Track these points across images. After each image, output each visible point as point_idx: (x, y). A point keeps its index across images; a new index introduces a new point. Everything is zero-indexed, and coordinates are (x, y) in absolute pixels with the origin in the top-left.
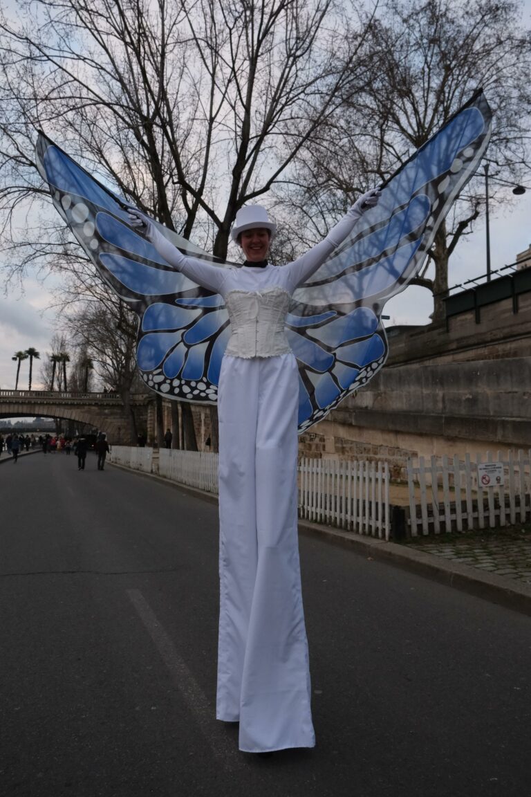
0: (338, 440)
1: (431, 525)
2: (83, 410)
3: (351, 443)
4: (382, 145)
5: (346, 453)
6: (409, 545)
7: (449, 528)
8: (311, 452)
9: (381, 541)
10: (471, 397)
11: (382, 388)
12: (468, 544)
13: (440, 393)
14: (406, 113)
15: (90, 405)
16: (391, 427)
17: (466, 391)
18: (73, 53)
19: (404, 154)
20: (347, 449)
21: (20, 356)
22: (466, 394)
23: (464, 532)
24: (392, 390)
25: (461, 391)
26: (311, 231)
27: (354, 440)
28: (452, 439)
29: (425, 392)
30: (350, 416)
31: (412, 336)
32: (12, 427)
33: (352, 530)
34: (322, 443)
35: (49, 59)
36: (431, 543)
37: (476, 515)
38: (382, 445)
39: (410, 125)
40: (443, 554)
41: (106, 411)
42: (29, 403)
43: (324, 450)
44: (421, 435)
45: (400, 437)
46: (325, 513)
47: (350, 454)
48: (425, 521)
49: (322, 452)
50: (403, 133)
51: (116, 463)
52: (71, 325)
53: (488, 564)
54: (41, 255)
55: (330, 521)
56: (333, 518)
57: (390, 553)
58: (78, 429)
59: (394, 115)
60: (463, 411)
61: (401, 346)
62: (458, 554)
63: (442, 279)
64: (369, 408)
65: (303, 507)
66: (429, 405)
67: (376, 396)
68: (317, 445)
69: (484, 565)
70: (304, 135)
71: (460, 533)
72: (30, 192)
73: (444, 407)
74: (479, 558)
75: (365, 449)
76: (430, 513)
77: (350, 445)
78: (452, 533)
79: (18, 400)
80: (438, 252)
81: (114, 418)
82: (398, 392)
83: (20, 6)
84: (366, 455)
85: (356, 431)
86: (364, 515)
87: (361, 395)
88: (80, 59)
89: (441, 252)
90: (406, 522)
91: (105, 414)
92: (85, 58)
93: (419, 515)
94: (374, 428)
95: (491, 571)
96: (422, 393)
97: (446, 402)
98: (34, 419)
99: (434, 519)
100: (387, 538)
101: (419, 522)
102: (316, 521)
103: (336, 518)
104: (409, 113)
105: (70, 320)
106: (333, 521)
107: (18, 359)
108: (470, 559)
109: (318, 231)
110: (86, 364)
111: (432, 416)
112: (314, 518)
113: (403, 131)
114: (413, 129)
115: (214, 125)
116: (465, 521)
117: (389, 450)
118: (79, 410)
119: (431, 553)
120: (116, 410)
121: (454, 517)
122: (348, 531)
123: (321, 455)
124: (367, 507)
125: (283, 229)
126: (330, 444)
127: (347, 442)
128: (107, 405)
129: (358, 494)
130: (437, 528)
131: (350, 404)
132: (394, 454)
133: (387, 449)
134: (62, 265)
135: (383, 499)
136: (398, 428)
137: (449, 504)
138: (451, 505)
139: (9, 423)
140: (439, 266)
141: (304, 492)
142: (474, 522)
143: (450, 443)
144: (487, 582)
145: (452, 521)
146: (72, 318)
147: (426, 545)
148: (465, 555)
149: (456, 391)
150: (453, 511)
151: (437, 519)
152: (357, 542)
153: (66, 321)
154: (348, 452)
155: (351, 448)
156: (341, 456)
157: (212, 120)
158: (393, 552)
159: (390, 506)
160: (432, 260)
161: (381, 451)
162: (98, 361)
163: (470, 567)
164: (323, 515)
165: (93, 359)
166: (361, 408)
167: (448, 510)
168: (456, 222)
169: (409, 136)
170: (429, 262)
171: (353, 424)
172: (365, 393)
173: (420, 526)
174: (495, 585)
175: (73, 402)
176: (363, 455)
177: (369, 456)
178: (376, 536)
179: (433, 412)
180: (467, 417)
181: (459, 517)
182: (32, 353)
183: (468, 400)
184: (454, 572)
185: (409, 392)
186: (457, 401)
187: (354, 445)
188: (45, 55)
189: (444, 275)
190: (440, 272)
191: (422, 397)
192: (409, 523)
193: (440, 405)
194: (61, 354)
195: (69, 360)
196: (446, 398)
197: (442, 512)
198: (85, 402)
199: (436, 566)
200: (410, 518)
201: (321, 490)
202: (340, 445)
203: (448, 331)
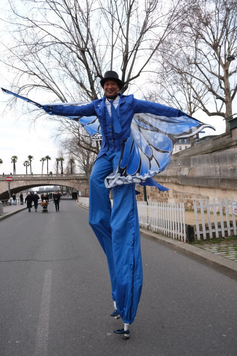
0: (174, 191)
1: (208, 235)
2: (70, 182)
3: (180, 193)
4: (196, 50)
5: (178, 198)
6: (195, 245)
7: (217, 235)
8: (163, 198)
9: (182, 243)
10: (232, 168)
11: (192, 166)
12: (227, 244)
13: (218, 167)
14: (208, 34)
15: (73, 179)
16: (196, 184)
17: (230, 165)
18: (49, 23)
19: (209, 53)
20: (178, 196)
21: (43, 160)
22: (230, 167)
23: (226, 237)
24: (196, 167)
25: (227, 166)
26: (167, 94)
27: (181, 191)
28: (225, 190)
29: (211, 167)
30: (178, 180)
31: (214, 140)
32: (45, 190)
33: (170, 237)
34: (168, 193)
35: (37, 26)
36: (207, 244)
37: (232, 228)
38: (193, 194)
39: (210, 39)
40: (211, 250)
41: (80, 182)
42: (47, 180)
43: (168, 196)
44: (210, 188)
45: (201, 189)
46: (159, 228)
47: (179, 198)
48: (204, 232)
49: (168, 197)
50: (207, 43)
51: (81, 205)
52: (63, 144)
53: (233, 256)
54: (43, 114)
55: (161, 232)
56: (162, 231)
57: (184, 249)
58: (70, 190)
59: (202, 35)
60: (229, 176)
61: (209, 145)
62: (219, 250)
63: (229, 112)
64: (187, 176)
65: (150, 225)
66: (213, 173)
67: (190, 170)
68: (165, 194)
69: (230, 256)
70: (154, 48)
71: (224, 238)
72: (35, 86)
73: (220, 174)
74: (229, 252)
75: (186, 196)
76: (207, 228)
77: (179, 194)
78: (219, 238)
79: (42, 178)
80: (226, 99)
81: (84, 185)
82: (199, 167)
83: (24, 4)
84: (186, 199)
85: (181, 187)
86: (175, 229)
87: (183, 169)
88: (52, 25)
89: (228, 99)
90: (194, 233)
91: (80, 183)
92: (54, 24)
93: (201, 229)
94: (189, 186)
95: (233, 260)
96: (210, 167)
97: (221, 171)
98: (53, 186)
99: (209, 231)
100: (185, 241)
101: (201, 233)
102: (155, 232)
103: (163, 231)
104: (209, 34)
105: (62, 142)
106: (162, 232)
107: (42, 161)
108: (225, 252)
109: (170, 94)
110: (72, 161)
111: (215, 179)
112: (155, 231)
113: (207, 42)
114: (211, 40)
115: (114, 48)
116: (226, 232)
117: (196, 196)
118: (68, 182)
119: (205, 250)
120: (85, 181)
121: (220, 230)
122: (168, 237)
123: (167, 199)
124: (176, 226)
125: (153, 94)
126: (171, 193)
127: (178, 192)
128: (81, 179)
129: (172, 219)
130: (211, 236)
131: (179, 174)
132: (199, 198)
133: (196, 195)
134: (55, 118)
135: (182, 221)
136: (200, 186)
137: (217, 223)
138: (218, 224)
139: (43, 188)
140: (227, 105)
141: (150, 218)
142: (231, 232)
143: (224, 192)
144: (228, 267)
145: (219, 232)
146: (63, 141)
147: (204, 245)
148: (223, 250)
149: (225, 166)
150: (219, 227)
151: (211, 231)
152: (170, 243)
153: (61, 143)
154: (179, 197)
155: (180, 195)
156: (176, 199)
157: (113, 46)
158: (186, 249)
159: (186, 225)
160: (224, 103)
161: (193, 196)
162: (77, 160)
163: (222, 257)
164: (158, 229)
165: (74, 159)
166: (183, 176)
167: (216, 227)
168: (235, 84)
169: (210, 45)
170: (223, 104)
171: (180, 184)
172: (185, 168)
173: (202, 235)
174: (232, 268)
175: (66, 178)
176: (185, 198)
177: (188, 199)
178: (180, 240)
179: (215, 177)
180: (231, 178)
181: (223, 230)
182: (48, 158)
183: (231, 169)
184: (213, 260)
185: (204, 167)
186: (226, 170)
187: (181, 194)
188: (36, 25)
189: (230, 110)
190: (228, 109)
191: (210, 169)
192: (196, 234)
193: (218, 173)
194: (60, 158)
195: (63, 160)
196: (221, 169)
197: (213, 227)
198: (71, 178)
199: (205, 257)
200: (196, 231)
201: (157, 217)
202: (175, 194)
203: (231, 136)
